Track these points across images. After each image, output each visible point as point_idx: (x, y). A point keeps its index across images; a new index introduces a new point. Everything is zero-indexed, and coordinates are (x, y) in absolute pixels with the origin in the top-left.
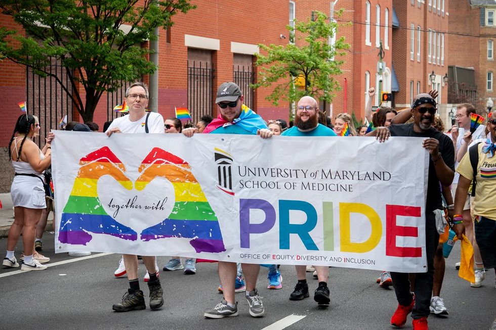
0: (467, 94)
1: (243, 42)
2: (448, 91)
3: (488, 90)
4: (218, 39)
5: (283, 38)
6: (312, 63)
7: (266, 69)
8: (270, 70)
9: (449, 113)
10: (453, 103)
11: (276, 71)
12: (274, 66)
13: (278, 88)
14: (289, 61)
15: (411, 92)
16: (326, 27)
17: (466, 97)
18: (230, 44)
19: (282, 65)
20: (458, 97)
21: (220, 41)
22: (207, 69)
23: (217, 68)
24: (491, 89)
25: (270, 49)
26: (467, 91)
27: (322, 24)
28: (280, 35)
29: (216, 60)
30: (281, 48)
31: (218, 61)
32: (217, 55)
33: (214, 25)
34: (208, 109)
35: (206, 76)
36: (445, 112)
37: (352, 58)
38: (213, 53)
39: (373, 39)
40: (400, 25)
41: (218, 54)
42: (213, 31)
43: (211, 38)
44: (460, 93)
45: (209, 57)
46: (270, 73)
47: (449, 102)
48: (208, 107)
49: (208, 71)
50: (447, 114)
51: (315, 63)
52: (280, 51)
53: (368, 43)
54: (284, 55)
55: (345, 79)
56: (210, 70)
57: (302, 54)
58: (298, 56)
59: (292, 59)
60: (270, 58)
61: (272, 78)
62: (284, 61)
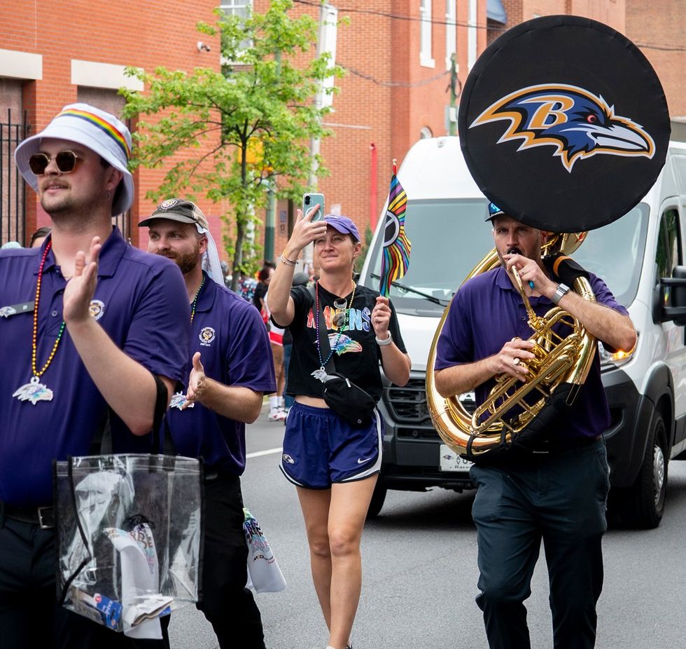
1: (102, 61)
4: (39, 52)
5: (204, 51)
6: (255, 111)
7: (150, 126)
8: (158, 127)
11: (173, 129)
12: (168, 119)
13: (177, 172)
14: (202, 106)
16: (287, 26)
18: (70, 66)
19: (185, 116)
21: (43, 58)
22: (9, 125)
23: (35, 122)
25: (153, 79)
27: (277, 21)
28: (196, 44)
29: (34, 102)
31: (38, 105)
32: (35, 92)
33: (27, 19)
34: (13, 220)
35: (9, 140)
37: (389, 96)
38: (25, 85)
39: (438, 52)
40: (506, 19)
41: (37, 89)
42: (24, 34)
43: (20, 50)
45: (15, 95)
46: (161, 136)
48: (13, 214)
49: (14, 129)
51: (263, 111)
52: (177, 85)
53: (426, 59)
54: (188, 94)
55: (373, 145)
56: (17, 126)
57: (230, 92)
58: (222, 94)
59: (209, 101)
60: (156, 99)
61: (162, 147)
62: (188, 106)
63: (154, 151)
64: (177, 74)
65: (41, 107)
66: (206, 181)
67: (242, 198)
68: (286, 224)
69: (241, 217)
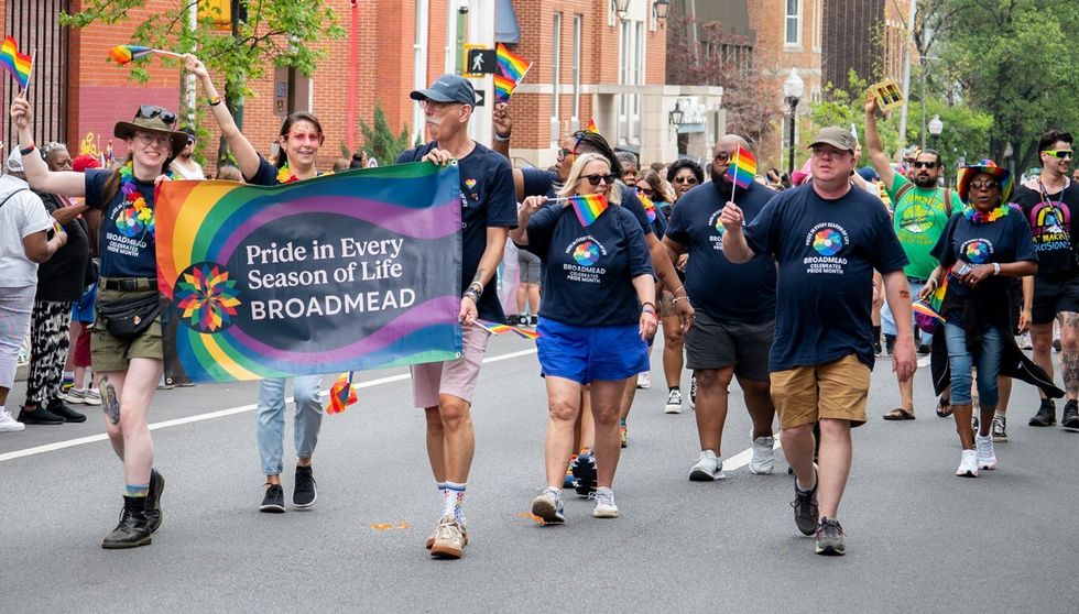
0: (725, 56)
2: (668, 47)
3: (786, 44)
9: (671, 113)
10: (682, 84)
15: (554, 47)
17: (721, 65)
20: (697, 66)
24: (799, 43)
26: (725, 46)
36: (659, 111)
44: (704, 52)
47: (671, 79)
50: (665, 117)
55: (353, 2)
67: (234, 64)
68: (285, 100)
69: (231, 89)
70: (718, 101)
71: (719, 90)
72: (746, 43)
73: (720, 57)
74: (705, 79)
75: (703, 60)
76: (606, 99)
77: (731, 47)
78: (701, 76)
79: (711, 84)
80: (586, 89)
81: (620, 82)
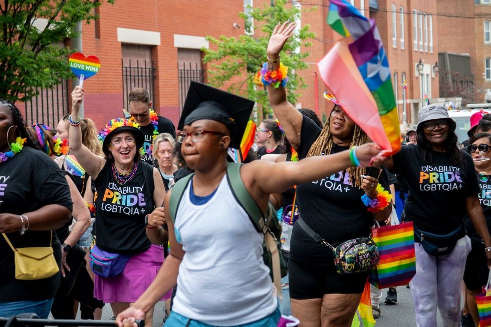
0: (462, 86)
1: (188, 35)
2: (440, 83)
3: (486, 79)
4: (158, 31)
5: (237, 28)
7: (217, 66)
8: (221, 67)
10: (446, 97)
11: (229, 67)
12: (226, 62)
13: (232, 88)
14: (243, 55)
16: (286, 13)
17: (461, 89)
18: (173, 38)
19: (235, 60)
20: (452, 90)
21: (161, 34)
22: (145, 68)
23: (158, 67)
25: (219, 42)
26: (462, 82)
27: (281, 10)
28: (233, 24)
29: (157, 56)
30: (233, 40)
31: (159, 58)
32: (157, 51)
33: (152, 15)
35: (146, 76)
37: (323, 48)
38: (152, 48)
40: (378, 7)
42: (151, 22)
43: (150, 30)
44: (454, 84)
45: (147, 53)
46: (222, 71)
47: (442, 96)
49: (148, 70)
52: (232, 45)
54: (237, 49)
55: (315, 73)
56: (149, 69)
57: (259, 47)
58: (254, 49)
59: (247, 52)
60: (221, 52)
61: (224, 76)
62: (237, 55)
63: (219, 78)
64: (231, 39)
65: (161, 59)
66: (247, 93)
69: (265, 111)
70: (460, 103)
71: (461, 99)
72: (470, 80)
73: (460, 86)
74: (454, 95)
75: (454, 87)
76: (416, 105)
77: (465, 82)
78: (453, 94)
79: (457, 97)
80: (409, 101)
81: (421, 98)
